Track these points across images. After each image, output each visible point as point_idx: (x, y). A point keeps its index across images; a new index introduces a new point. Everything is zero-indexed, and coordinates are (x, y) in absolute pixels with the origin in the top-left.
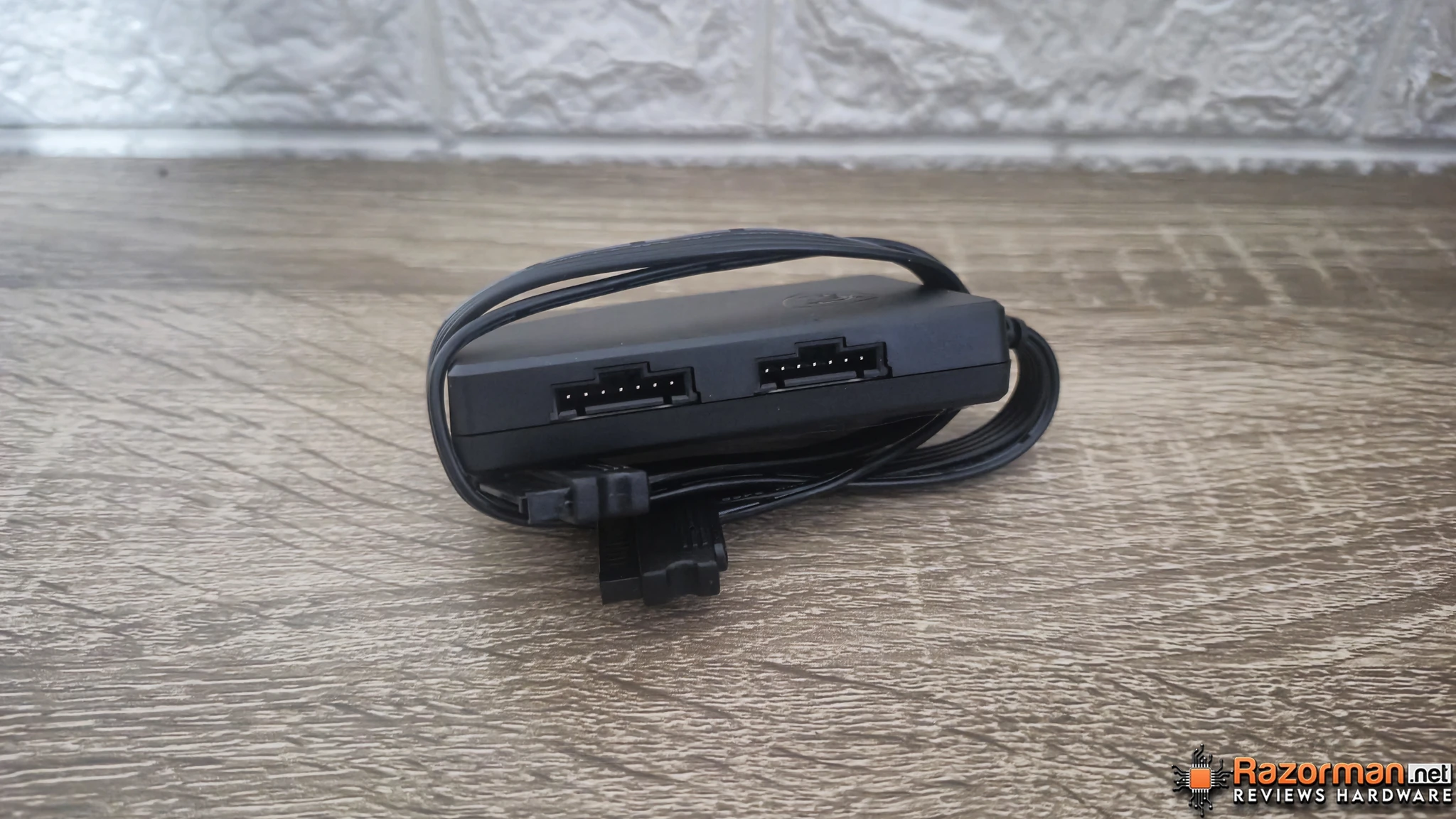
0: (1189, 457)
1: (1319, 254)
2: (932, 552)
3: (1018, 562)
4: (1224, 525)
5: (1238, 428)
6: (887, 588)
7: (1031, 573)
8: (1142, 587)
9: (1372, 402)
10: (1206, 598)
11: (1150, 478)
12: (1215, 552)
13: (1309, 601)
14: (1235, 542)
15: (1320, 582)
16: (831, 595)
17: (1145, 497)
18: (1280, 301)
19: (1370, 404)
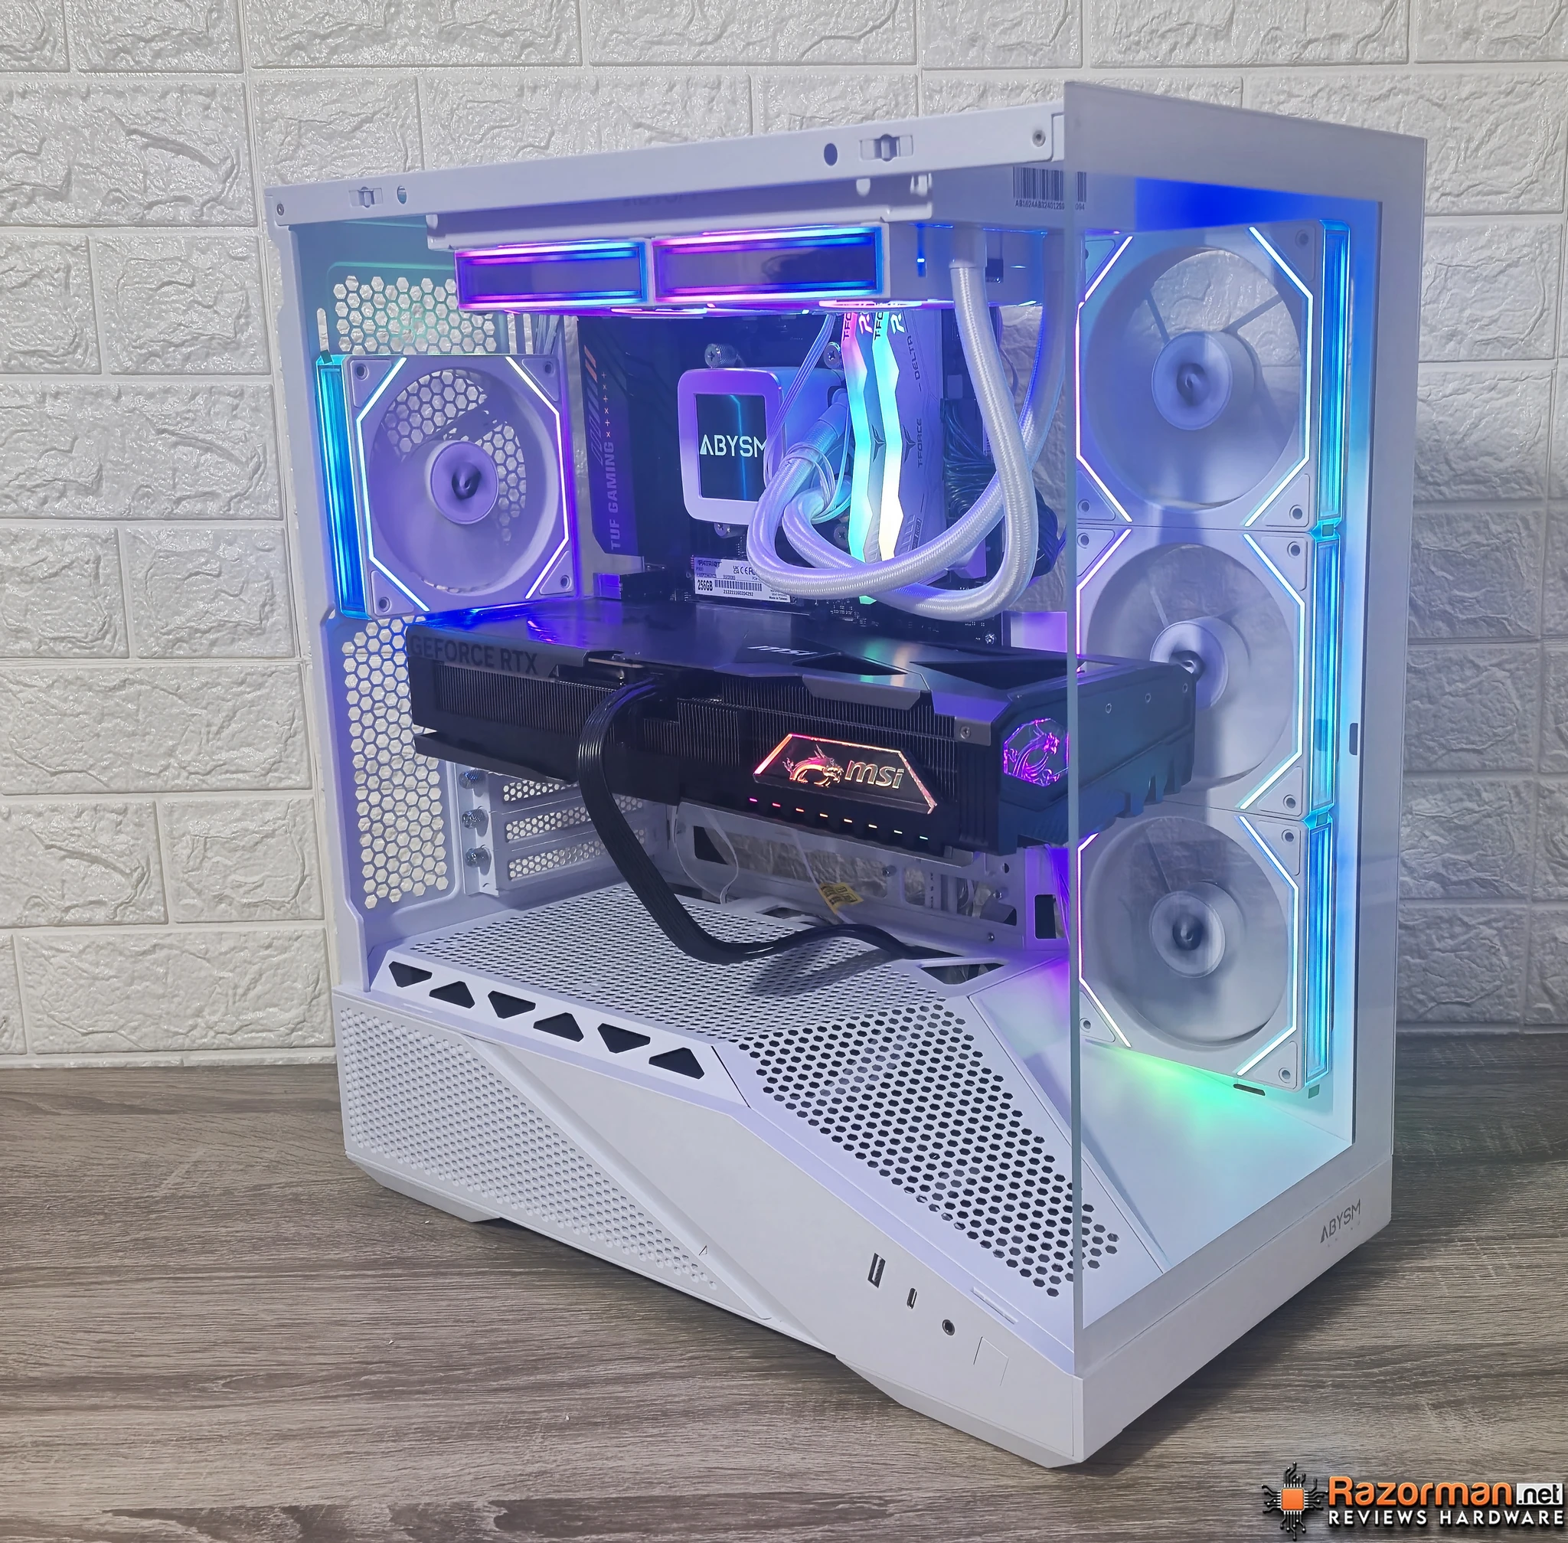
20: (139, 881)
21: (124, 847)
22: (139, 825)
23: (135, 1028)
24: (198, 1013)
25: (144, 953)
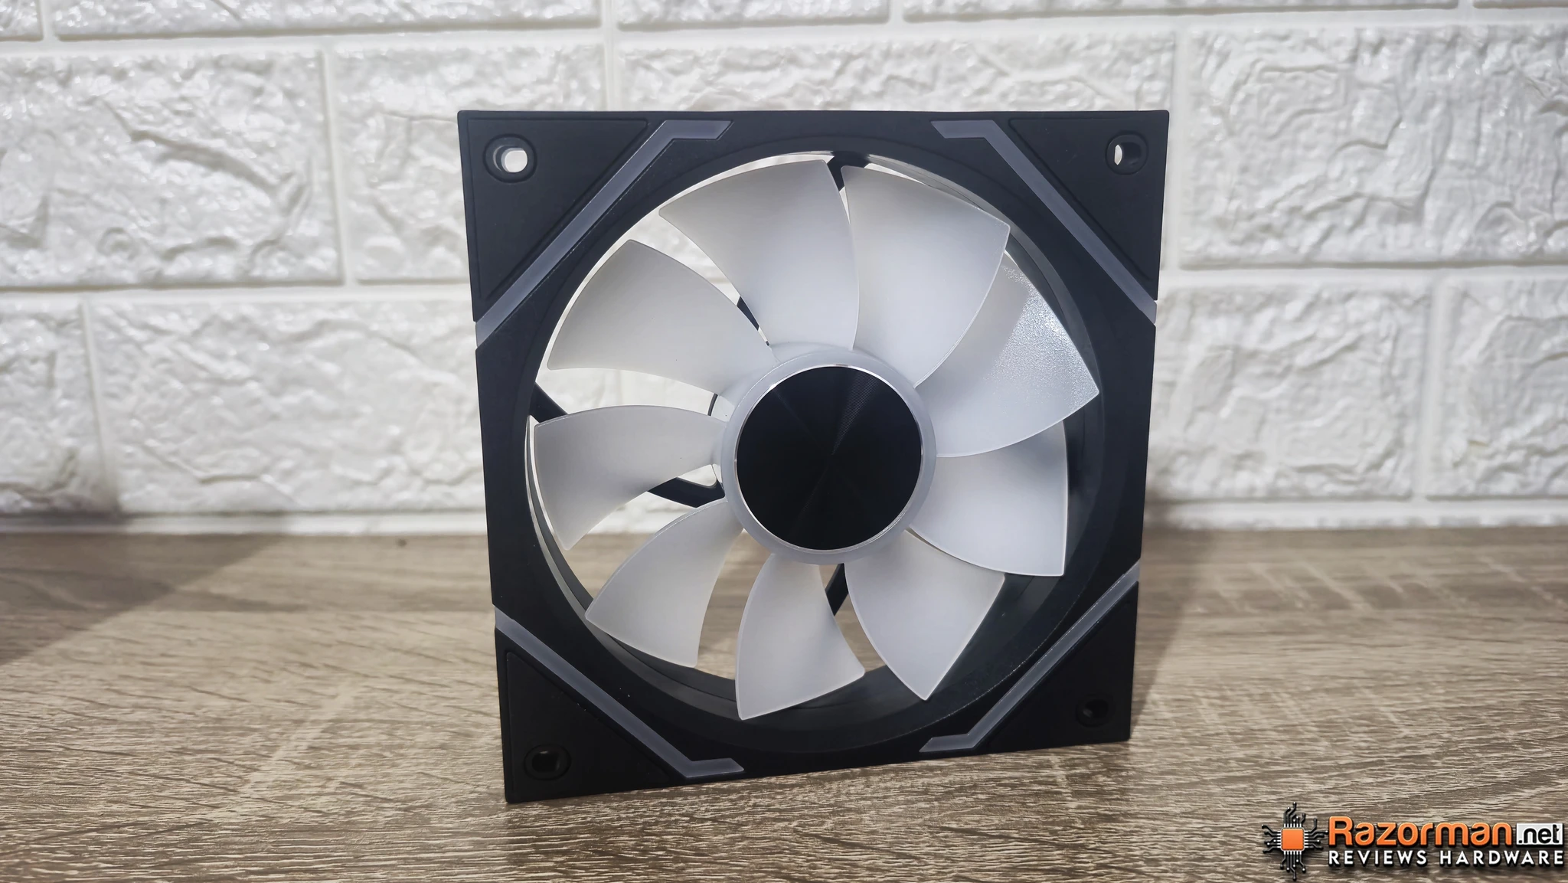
0: (1291, 703)
1: (1393, 577)
2: (1076, 761)
3: (1151, 767)
4: (1326, 743)
5: (1332, 684)
6: (1040, 783)
7: (1162, 773)
8: (1259, 781)
9: (1449, 667)
10: (1316, 787)
11: (1257, 716)
12: (1320, 759)
13: (1406, 788)
14: (1336, 753)
15: (1412, 776)
16: (993, 787)
17: (1256, 727)
18: (1361, 607)
19: (1447, 669)
20: (294, 199)
21: (265, 136)
22: (290, 95)
23: (287, 474)
24: (395, 447)
25: (303, 337)
